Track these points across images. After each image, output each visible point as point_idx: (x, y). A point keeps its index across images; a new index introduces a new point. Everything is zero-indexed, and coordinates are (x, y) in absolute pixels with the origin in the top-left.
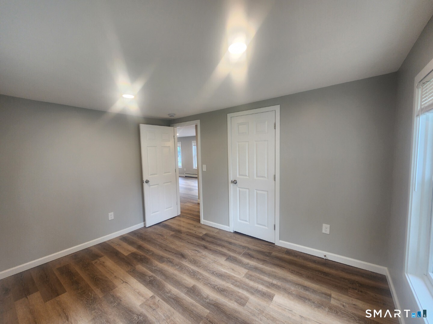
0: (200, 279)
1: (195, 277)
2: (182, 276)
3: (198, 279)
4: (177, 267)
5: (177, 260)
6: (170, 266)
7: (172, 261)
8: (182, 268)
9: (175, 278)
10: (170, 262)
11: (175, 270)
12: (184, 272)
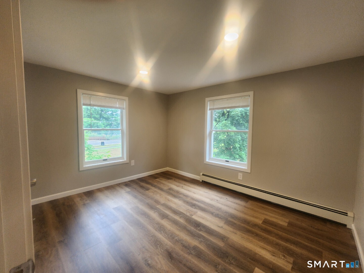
0: (156, 224)
1: (160, 226)
2: (172, 228)
3: (158, 224)
4: (177, 238)
5: (178, 249)
6: (185, 241)
7: (184, 248)
8: (172, 237)
9: (178, 227)
10: (186, 247)
11: (179, 235)
12: (170, 232)
